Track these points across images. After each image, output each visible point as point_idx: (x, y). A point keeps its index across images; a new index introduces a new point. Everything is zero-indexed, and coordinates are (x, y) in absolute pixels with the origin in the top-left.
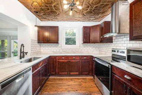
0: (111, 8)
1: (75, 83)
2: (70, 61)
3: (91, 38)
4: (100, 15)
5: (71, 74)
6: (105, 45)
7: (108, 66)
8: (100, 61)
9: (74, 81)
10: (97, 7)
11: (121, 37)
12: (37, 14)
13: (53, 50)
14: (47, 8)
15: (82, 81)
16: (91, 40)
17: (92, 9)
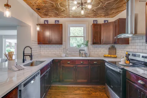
0: (126, 4)
1: (83, 92)
2: (77, 66)
3: (102, 39)
4: (113, 11)
5: (78, 82)
6: (120, 47)
7: (119, 72)
8: (111, 66)
9: (81, 90)
10: (110, 3)
11: (139, 38)
12: (39, 11)
13: (55, 53)
14: (51, 5)
15: (91, 90)
16: (102, 41)
17: (103, 5)
